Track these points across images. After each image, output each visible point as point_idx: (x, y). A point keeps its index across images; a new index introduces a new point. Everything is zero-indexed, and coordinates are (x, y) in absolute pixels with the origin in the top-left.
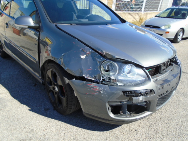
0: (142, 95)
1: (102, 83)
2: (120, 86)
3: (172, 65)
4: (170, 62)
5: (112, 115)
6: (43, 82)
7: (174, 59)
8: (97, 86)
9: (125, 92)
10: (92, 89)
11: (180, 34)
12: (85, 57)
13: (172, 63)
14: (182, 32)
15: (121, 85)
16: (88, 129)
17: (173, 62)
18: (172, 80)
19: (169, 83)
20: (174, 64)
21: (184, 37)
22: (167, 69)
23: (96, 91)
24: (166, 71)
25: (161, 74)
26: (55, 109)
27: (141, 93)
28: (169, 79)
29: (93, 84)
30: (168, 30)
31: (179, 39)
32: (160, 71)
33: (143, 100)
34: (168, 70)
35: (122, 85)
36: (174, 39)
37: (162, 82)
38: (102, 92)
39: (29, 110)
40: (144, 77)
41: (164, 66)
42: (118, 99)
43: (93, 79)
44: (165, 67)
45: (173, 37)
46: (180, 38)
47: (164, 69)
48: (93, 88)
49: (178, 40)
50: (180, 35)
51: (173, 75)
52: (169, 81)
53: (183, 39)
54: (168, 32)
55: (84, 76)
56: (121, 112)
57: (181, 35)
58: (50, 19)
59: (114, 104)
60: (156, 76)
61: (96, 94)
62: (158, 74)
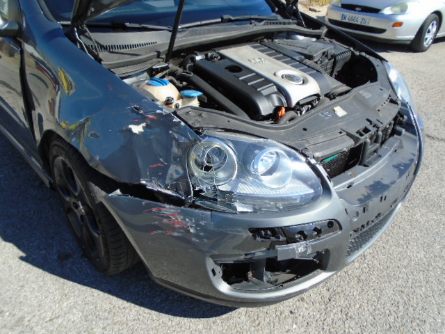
0: (305, 238)
1: (193, 206)
2: (242, 212)
3: (399, 133)
4: (394, 125)
5: (224, 287)
6: (50, 183)
7: (406, 117)
8: (179, 214)
9: (256, 231)
10: (165, 221)
11: (430, 27)
12: (142, 131)
13: (398, 128)
14: (435, 22)
15: (245, 210)
16: (167, 312)
17: (401, 124)
18: (393, 183)
19: (385, 194)
20: (404, 131)
21: (440, 34)
22: (385, 147)
23: (177, 226)
24: (380, 156)
25: (365, 166)
26: (85, 255)
27: (301, 233)
28: (386, 182)
29: (168, 209)
30: (400, 18)
31: (428, 39)
32: (362, 158)
33: (305, 252)
34: (387, 151)
35: (249, 211)
36: (413, 41)
37: (365, 192)
38: (192, 231)
39: (22, 258)
40: (312, 186)
41: (376, 141)
42: (238, 247)
43: (169, 192)
44: (378, 145)
45: (412, 37)
46: (429, 37)
47: (375, 151)
48: (168, 217)
49: (425, 43)
50: (429, 32)
51: (397, 167)
52: (385, 187)
53: (436, 40)
54: (400, 24)
55: (144, 182)
56: (250, 274)
57: (434, 30)
60: (349, 172)
61: (176, 234)
62: (357, 167)
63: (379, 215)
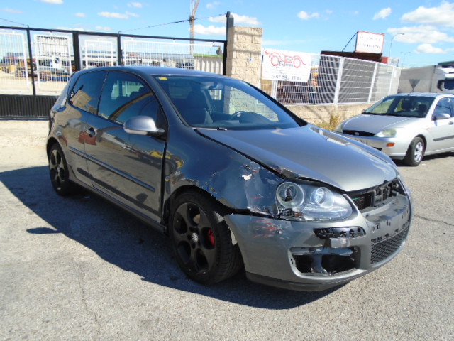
0: (345, 236)
1: (279, 218)
2: (308, 221)
3: (395, 195)
4: (391, 189)
5: (297, 273)
6: (164, 230)
7: (398, 185)
8: (272, 223)
9: (317, 231)
10: (264, 228)
11: (417, 147)
12: (250, 178)
13: (393, 191)
14: (421, 143)
15: (310, 219)
17: (395, 189)
18: (394, 216)
19: (389, 221)
20: (397, 193)
21: (427, 153)
22: (386, 200)
23: (271, 230)
24: (384, 204)
25: (375, 207)
26: (189, 277)
27: (343, 233)
28: (389, 215)
29: (266, 220)
30: (391, 140)
31: (417, 157)
32: (372, 203)
33: (346, 244)
34: (388, 203)
35: (312, 220)
36: (405, 157)
37: (376, 218)
38: (280, 232)
39: (142, 279)
40: (345, 208)
41: (379, 194)
42: (306, 242)
43: (264, 213)
44: (381, 196)
45: (404, 154)
46: (418, 155)
47: (380, 200)
48: (265, 226)
49: (416, 159)
50: (417, 150)
51: (396, 210)
52: (390, 218)
53: (425, 158)
54: (392, 144)
55: (249, 208)
56: (312, 269)
57: (421, 149)
58: (184, 121)
59: (301, 253)
60: (366, 209)
61: (270, 236)
62: (370, 207)
63: (388, 235)
